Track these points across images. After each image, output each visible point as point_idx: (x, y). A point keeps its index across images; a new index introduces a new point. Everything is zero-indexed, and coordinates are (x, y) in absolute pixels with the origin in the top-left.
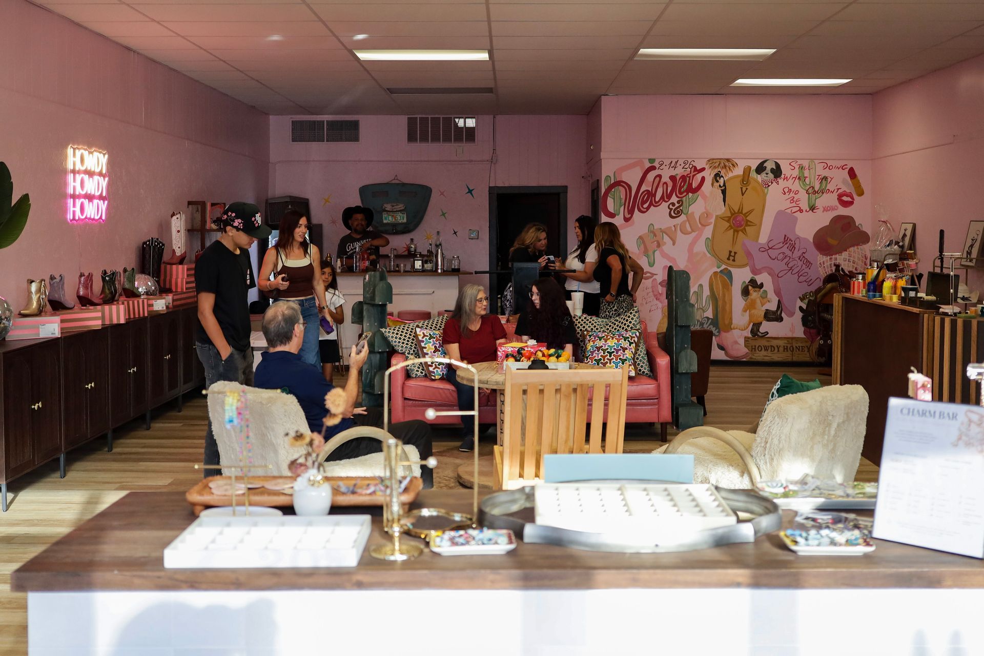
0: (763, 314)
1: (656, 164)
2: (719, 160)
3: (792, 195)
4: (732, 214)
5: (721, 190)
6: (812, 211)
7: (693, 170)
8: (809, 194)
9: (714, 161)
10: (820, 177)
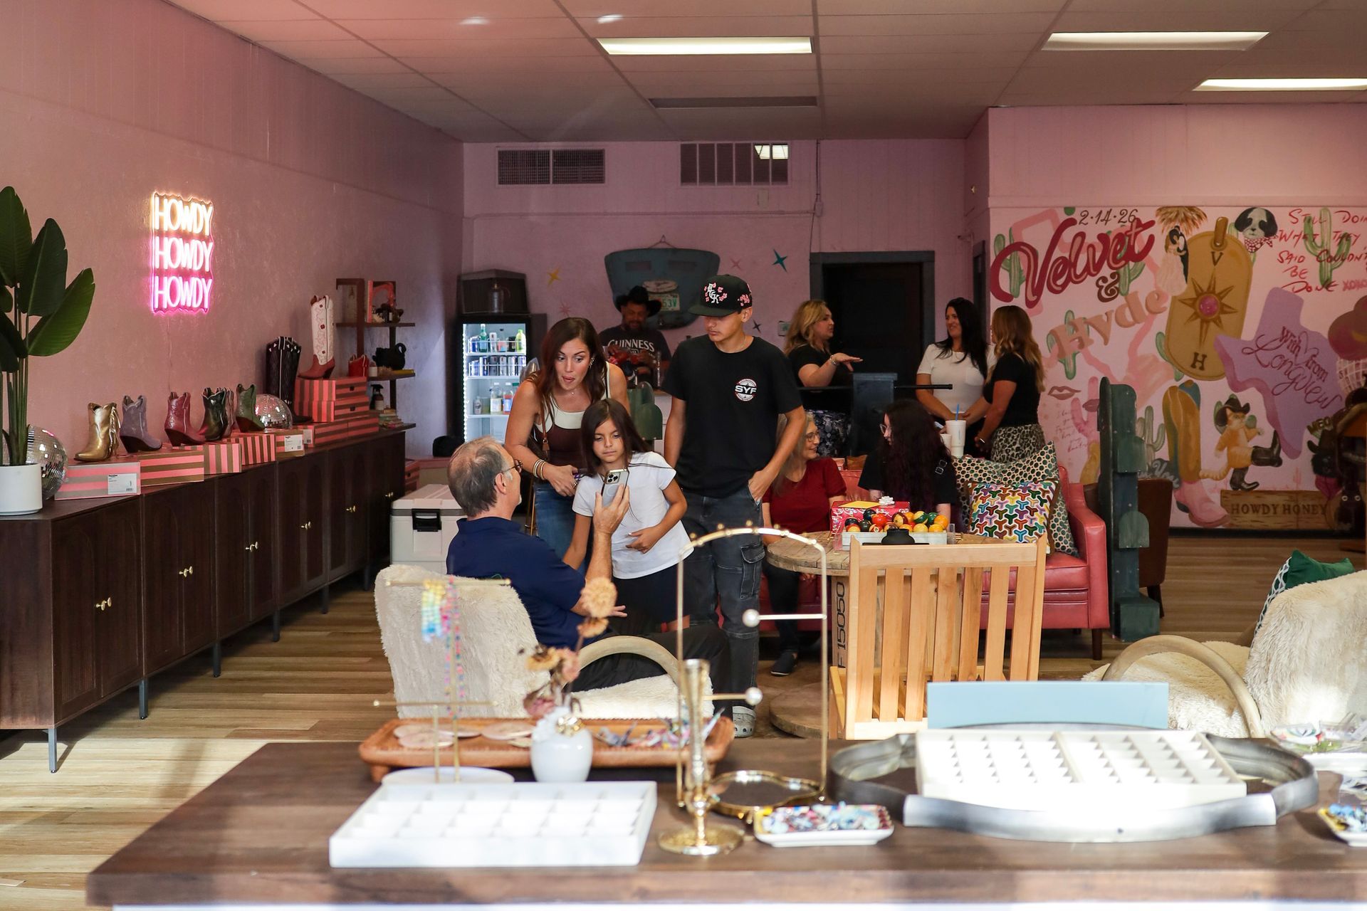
0: (1250, 454)
1: (1077, 216)
2: (1176, 209)
3: (1293, 263)
4: (1199, 295)
5: (1181, 256)
6: (1327, 288)
7: (1134, 224)
8: (1320, 261)
9: (1169, 210)
10: (1339, 234)
